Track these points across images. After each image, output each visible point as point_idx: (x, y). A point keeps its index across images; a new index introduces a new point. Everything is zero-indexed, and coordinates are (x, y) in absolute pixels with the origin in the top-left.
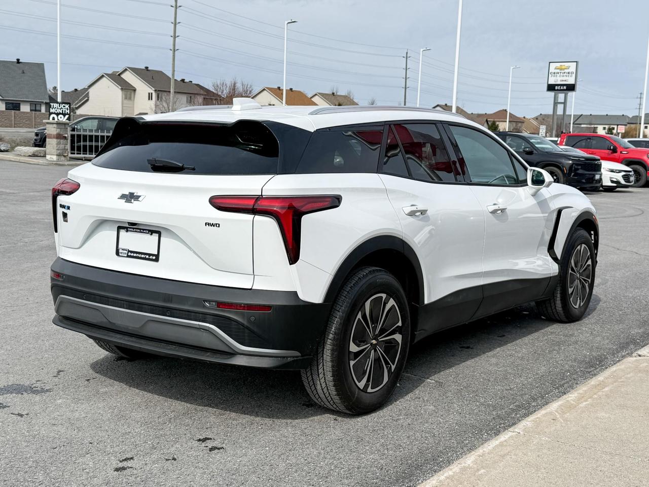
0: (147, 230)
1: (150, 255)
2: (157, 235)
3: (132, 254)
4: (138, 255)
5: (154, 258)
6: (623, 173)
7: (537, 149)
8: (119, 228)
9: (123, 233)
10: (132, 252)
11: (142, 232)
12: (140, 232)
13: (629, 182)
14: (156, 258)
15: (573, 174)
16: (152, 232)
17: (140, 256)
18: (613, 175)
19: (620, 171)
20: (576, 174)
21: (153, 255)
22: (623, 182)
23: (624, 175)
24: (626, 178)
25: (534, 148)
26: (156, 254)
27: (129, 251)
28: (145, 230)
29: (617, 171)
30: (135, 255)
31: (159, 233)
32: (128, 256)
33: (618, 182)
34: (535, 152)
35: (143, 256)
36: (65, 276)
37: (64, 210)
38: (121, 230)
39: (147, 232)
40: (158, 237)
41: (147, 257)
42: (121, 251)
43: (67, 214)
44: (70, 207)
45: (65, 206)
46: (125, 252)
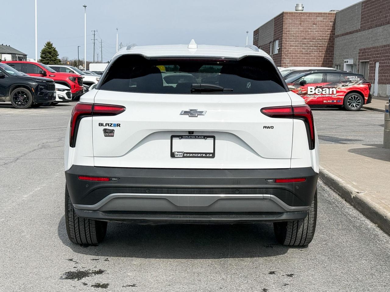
0: (202, 136)
1: (206, 154)
2: (213, 139)
3: (188, 155)
4: (194, 155)
5: (211, 155)
6: (66, 91)
7: (8, 74)
8: (172, 137)
9: (175, 141)
10: (187, 153)
11: (197, 138)
12: (195, 138)
13: (70, 98)
14: (213, 155)
15: (39, 93)
16: (205, 137)
17: (196, 155)
18: (60, 93)
19: (64, 90)
20: (42, 93)
21: (210, 153)
22: (67, 98)
23: (67, 93)
24: (68, 94)
25: (5, 73)
26: (213, 152)
27: (184, 153)
28: (200, 136)
29: (62, 90)
30: (191, 155)
31: (214, 137)
32: (184, 157)
33: (63, 98)
34: (6, 76)
35: (199, 155)
36: (119, 178)
37: (107, 127)
38: (173, 138)
39: (203, 137)
40: (212, 141)
41: (204, 155)
42: (176, 153)
43: (113, 130)
44: (120, 124)
45: (112, 124)
46: (180, 154)
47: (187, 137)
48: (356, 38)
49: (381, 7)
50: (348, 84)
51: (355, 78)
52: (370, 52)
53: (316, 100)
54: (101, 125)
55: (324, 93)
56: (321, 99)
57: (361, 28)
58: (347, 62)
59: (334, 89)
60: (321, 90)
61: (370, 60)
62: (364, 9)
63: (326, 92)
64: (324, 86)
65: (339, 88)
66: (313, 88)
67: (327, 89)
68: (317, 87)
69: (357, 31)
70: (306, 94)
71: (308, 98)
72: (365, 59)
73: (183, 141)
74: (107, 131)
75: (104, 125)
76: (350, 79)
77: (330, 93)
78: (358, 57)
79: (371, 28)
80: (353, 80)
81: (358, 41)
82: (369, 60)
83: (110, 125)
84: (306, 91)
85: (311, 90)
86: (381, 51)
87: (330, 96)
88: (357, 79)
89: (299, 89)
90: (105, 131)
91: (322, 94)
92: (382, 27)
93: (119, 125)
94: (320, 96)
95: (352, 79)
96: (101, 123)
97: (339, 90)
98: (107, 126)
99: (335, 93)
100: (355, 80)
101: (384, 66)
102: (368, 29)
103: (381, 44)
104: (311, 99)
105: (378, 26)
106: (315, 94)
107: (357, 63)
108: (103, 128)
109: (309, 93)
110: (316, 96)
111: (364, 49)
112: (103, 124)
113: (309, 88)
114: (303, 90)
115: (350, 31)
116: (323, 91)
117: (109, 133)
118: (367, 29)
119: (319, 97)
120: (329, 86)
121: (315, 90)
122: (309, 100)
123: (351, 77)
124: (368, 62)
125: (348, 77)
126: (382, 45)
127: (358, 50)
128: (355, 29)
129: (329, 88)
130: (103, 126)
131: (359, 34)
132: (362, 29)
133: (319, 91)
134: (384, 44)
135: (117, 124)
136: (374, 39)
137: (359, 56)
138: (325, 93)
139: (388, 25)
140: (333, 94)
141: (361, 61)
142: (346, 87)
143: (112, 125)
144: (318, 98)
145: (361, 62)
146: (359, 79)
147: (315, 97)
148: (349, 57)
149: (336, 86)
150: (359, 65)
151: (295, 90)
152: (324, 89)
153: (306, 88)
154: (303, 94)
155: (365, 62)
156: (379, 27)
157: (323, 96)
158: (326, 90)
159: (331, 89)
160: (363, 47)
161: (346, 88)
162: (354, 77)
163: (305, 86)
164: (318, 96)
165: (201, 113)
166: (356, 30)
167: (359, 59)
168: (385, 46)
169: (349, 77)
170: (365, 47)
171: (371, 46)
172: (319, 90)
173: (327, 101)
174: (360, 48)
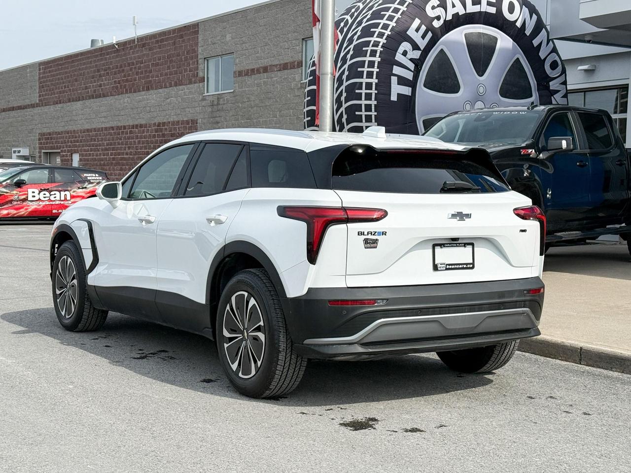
0: (463, 243)
1: (467, 264)
2: (472, 246)
3: (450, 267)
4: (456, 266)
5: (471, 266)
8: (434, 246)
9: (438, 250)
10: (449, 265)
11: (458, 246)
12: (456, 246)
14: (473, 266)
16: (465, 245)
17: (458, 266)
21: (469, 264)
26: (472, 262)
27: (447, 265)
28: (461, 243)
30: (453, 267)
31: (472, 244)
32: (447, 269)
35: (461, 266)
36: (388, 300)
37: (370, 237)
38: (436, 247)
39: (463, 245)
40: (471, 249)
41: (465, 266)
42: (439, 266)
43: (377, 240)
44: (386, 233)
45: (376, 232)
46: (443, 266)
47: (449, 245)
48: (32, 116)
49: (76, 73)
50: (87, 185)
51: (96, 176)
52: (60, 138)
53: (43, 209)
54: (361, 233)
55: (52, 198)
56: (49, 208)
57: (39, 101)
58: (19, 152)
59: (67, 193)
60: (48, 194)
61: (61, 151)
62: (44, 73)
63: (55, 197)
64: (53, 189)
65: (74, 192)
66: (37, 191)
67: (57, 193)
68: (41, 191)
69: (33, 106)
70: (26, 200)
71: (29, 206)
72: (52, 148)
73: (445, 250)
74: (369, 241)
75: (366, 233)
76: (89, 178)
77: (61, 199)
78: (37, 145)
79: (60, 103)
80: (92, 180)
81: (36, 120)
82: (59, 151)
83: (373, 233)
84: (26, 196)
85: (34, 194)
86: (82, 137)
87: (62, 203)
88: (98, 178)
89: (15, 192)
90: (366, 241)
91: (50, 200)
92: (81, 102)
93: (384, 233)
94: (48, 203)
95: (90, 178)
96: (362, 232)
97: (74, 194)
98: (370, 235)
99: (69, 198)
100: (95, 180)
101: (90, 160)
102: (54, 104)
103: (79, 127)
104: (33, 207)
105: (73, 101)
106: (39, 199)
107: (38, 154)
108: (363, 237)
109: (30, 198)
110: (41, 203)
111: (50, 134)
112: (364, 232)
113: (30, 191)
114: (21, 193)
115: (20, 105)
116: (51, 195)
117: (370, 243)
118: (52, 103)
119: (46, 205)
120: (60, 189)
121: (39, 194)
122: (30, 210)
123: (90, 175)
124: (59, 153)
125: (85, 175)
126: (82, 129)
127: (38, 134)
128: (27, 102)
129: (60, 191)
130: (364, 235)
131: (37, 110)
132: (42, 103)
133: (45, 196)
134: (87, 127)
135: (383, 232)
136: (66, 119)
137: (41, 143)
138: (55, 199)
139: (92, 100)
140: (66, 200)
141: (43, 151)
142: (84, 190)
143: (376, 234)
144: (44, 207)
145: (43, 153)
146: (101, 178)
147: (40, 205)
148: (20, 144)
149: (69, 189)
150: (40, 157)
151: (8, 194)
152: (52, 193)
153: (25, 191)
154: (20, 200)
155: (50, 153)
156: (75, 103)
157: (51, 203)
158: (55, 194)
159: (63, 193)
160: (45, 131)
161: (84, 192)
162: (94, 175)
163: (24, 187)
164: (44, 203)
165: (468, 216)
166: (31, 105)
167: (41, 148)
168: (88, 130)
169: (87, 175)
170: (50, 130)
171: (61, 129)
172: (45, 194)
173: (58, 211)
174: (40, 132)
